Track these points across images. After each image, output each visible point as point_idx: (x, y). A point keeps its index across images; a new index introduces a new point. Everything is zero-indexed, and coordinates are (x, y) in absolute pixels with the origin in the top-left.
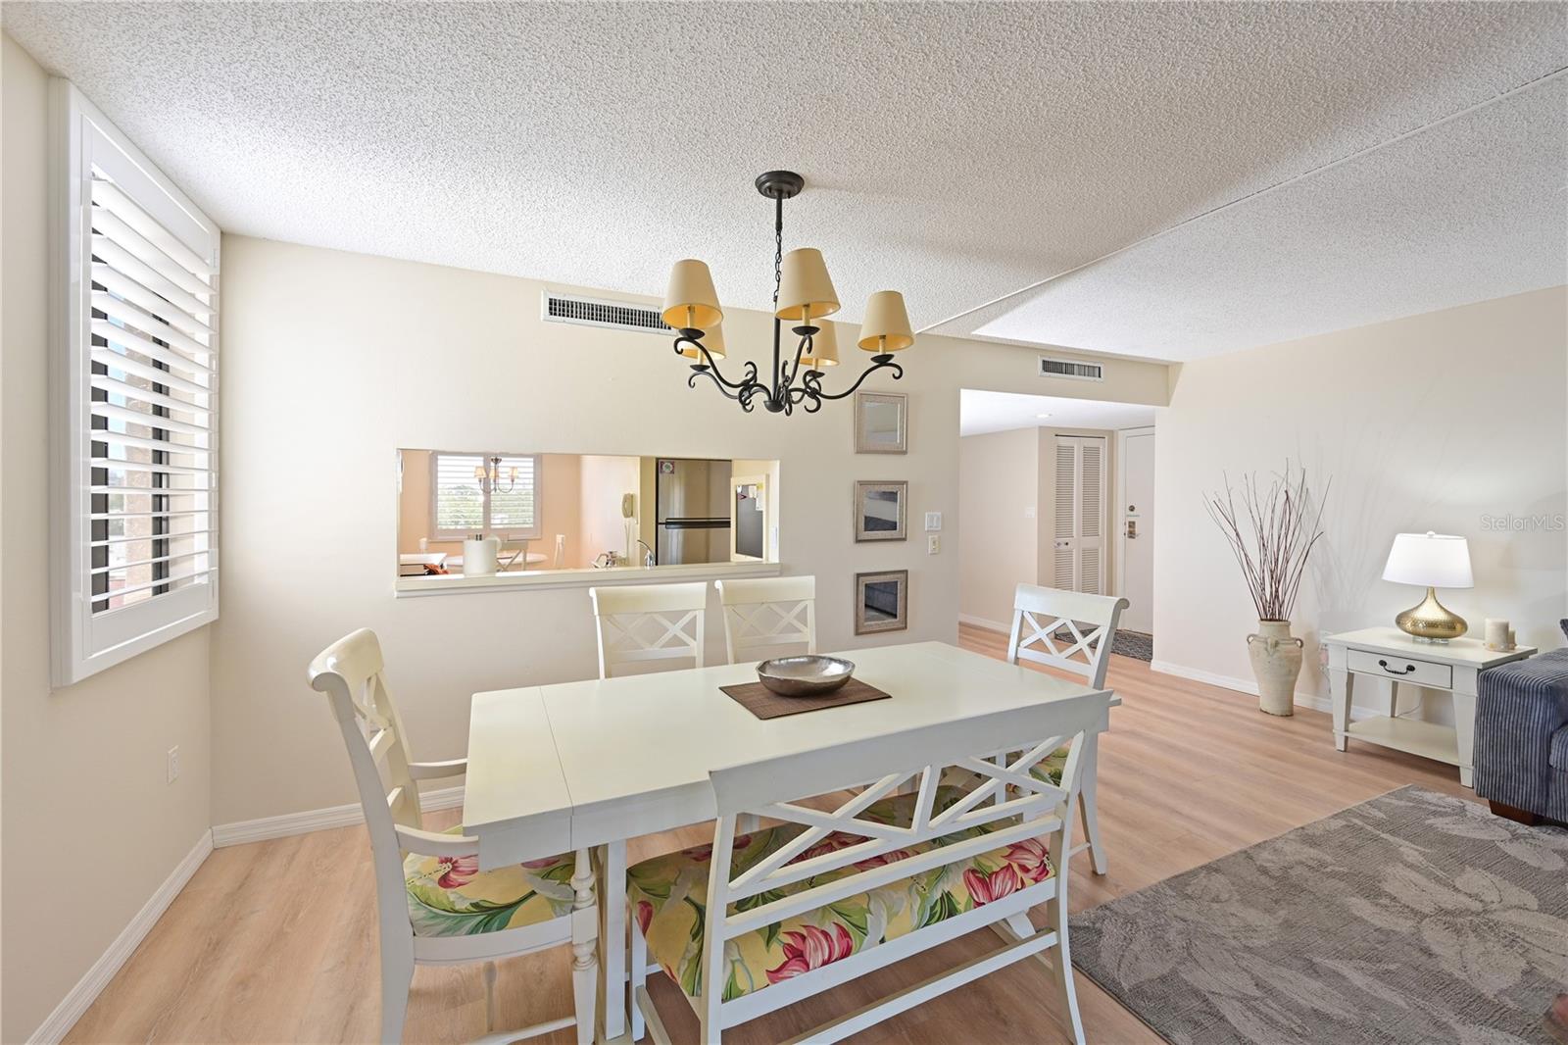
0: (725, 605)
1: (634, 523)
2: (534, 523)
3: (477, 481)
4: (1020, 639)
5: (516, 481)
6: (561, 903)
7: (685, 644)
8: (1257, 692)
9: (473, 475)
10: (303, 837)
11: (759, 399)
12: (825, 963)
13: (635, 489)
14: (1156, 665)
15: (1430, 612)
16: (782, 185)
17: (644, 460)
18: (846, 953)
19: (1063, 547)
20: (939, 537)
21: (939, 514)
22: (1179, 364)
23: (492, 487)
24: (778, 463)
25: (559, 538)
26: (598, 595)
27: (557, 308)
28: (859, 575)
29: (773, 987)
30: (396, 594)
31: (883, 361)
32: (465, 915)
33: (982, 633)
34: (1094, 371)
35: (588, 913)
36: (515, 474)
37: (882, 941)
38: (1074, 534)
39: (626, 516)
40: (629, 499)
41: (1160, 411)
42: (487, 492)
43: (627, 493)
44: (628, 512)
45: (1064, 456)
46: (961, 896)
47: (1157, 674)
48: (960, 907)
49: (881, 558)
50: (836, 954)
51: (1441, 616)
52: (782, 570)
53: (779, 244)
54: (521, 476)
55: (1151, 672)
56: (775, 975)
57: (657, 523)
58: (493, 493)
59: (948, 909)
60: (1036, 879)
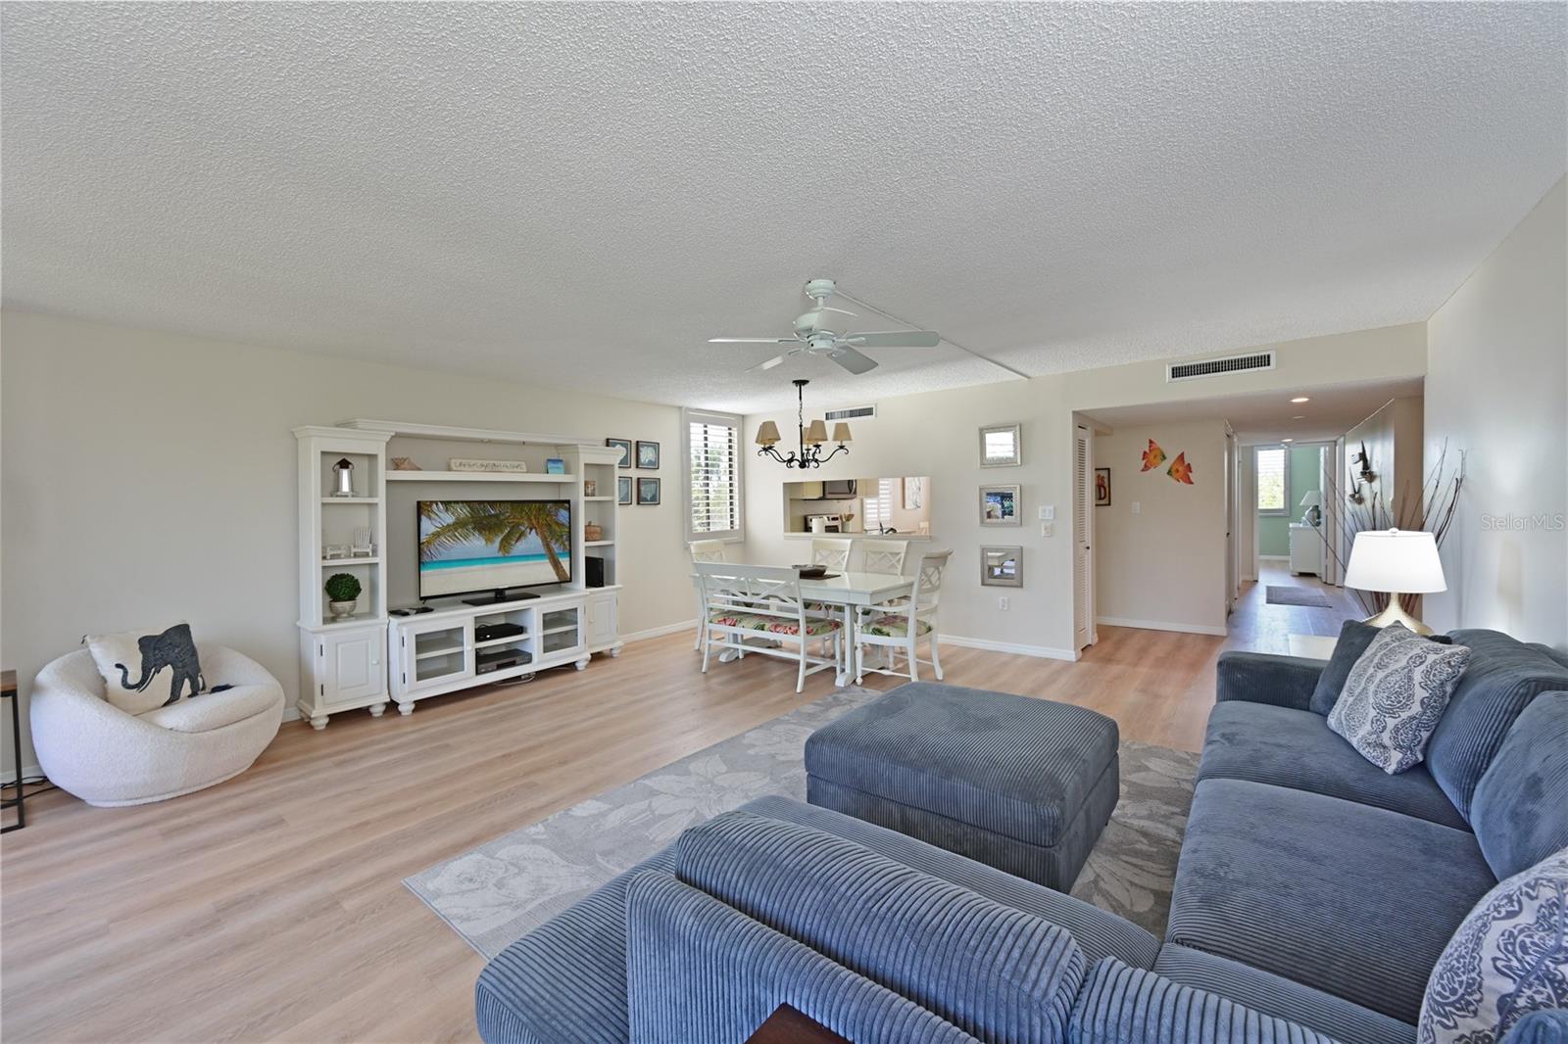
16: (800, 383)
20: (1051, 525)
21: (1051, 508)
31: (842, 447)
37: (743, 626)
48: (765, 629)
53: (801, 405)
59: (762, 628)
60: (792, 633)
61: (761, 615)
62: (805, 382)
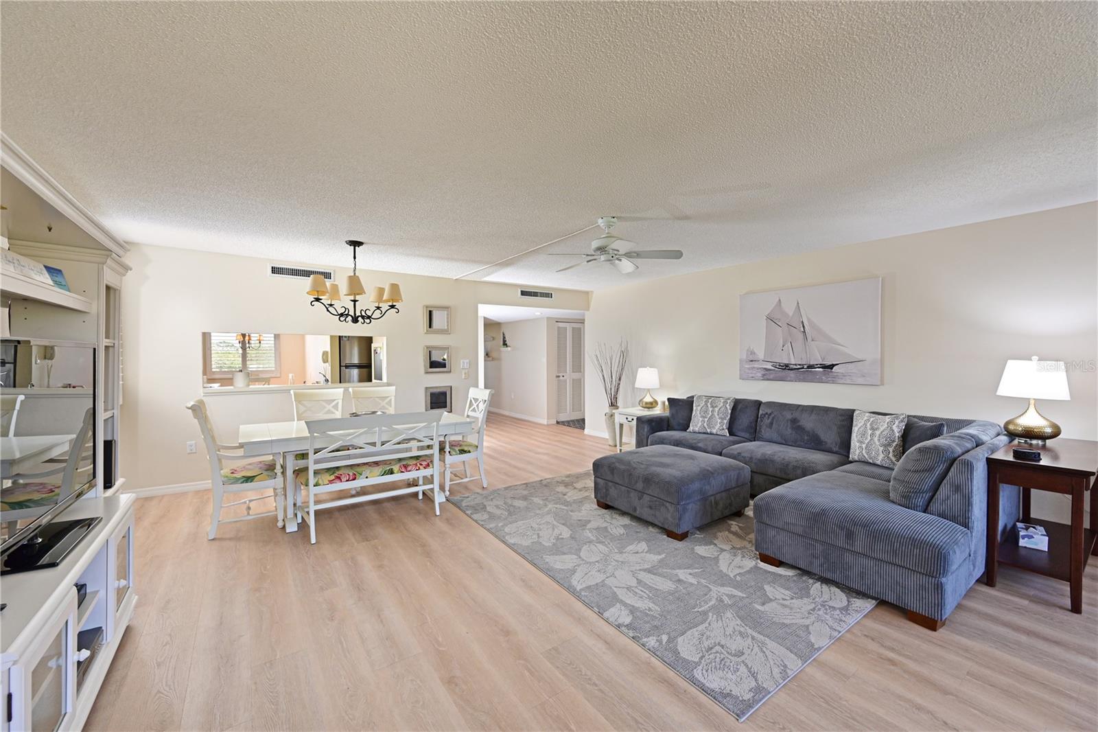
0: (354, 398)
1: (328, 366)
2: (276, 367)
3: (237, 341)
4: (470, 408)
5: (262, 342)
6: (271, 476)
7: (333, 413)
8: (607, 438)
9: (235, 338)
10: (163, 496)
11: (349, 318)
12: (347, 481)
13: (328, 349)
14: (586, 431)
15: (648, 399)
16: (355, 244)
17: (332, 337)
18: (354, 479)
19: (561, 378)
20: (468, 372)
21: (468, 361)
22: (592, 292)
23: (247, 345)
24: (385, 338)
25: (290, 375)
26: (295, 394)
27: (275, 270)
28: (427, 388)
29: (330, 485)
30: (202, 394)
32: (239, 479)
33: (529, 424)
34: (548, 295)
35: (280, 479)
36: (261, 338)
37: (367, 477)
38: (568, 371)
39: (324, 362)
40: (325, 354)
41: (586, 313)
42: (244, 348)
43: (325, 350)
44: (325, 361)
45: (561, 333)
46: (396, 468)
47: (587, 435)
48: (395, 472)
49: (438, 381)
50: (351, 478)
51: (651, 400)
52: (388, 385)
53: (355, 264)
54: (265, 339)
55: (585, 435)
56: (331, 482)
57: (340, 366)
58: (248, 349)
59: (391, 472)
60: (425, 468)
61: (367, 464)
62: (358, 244)
